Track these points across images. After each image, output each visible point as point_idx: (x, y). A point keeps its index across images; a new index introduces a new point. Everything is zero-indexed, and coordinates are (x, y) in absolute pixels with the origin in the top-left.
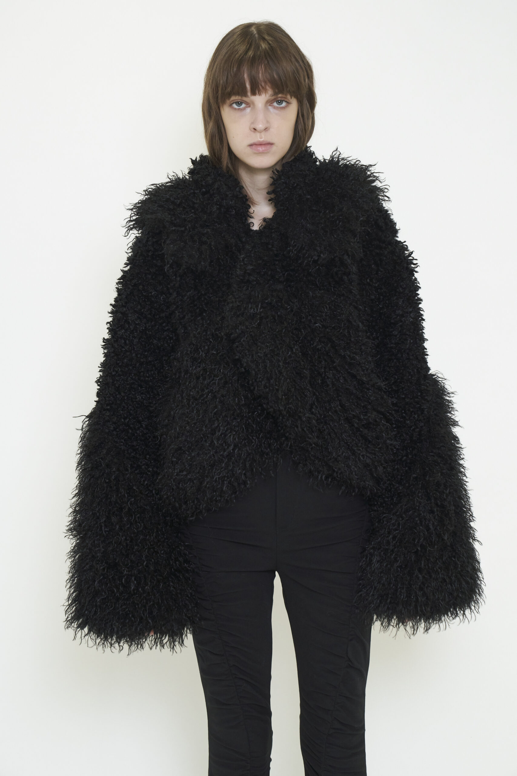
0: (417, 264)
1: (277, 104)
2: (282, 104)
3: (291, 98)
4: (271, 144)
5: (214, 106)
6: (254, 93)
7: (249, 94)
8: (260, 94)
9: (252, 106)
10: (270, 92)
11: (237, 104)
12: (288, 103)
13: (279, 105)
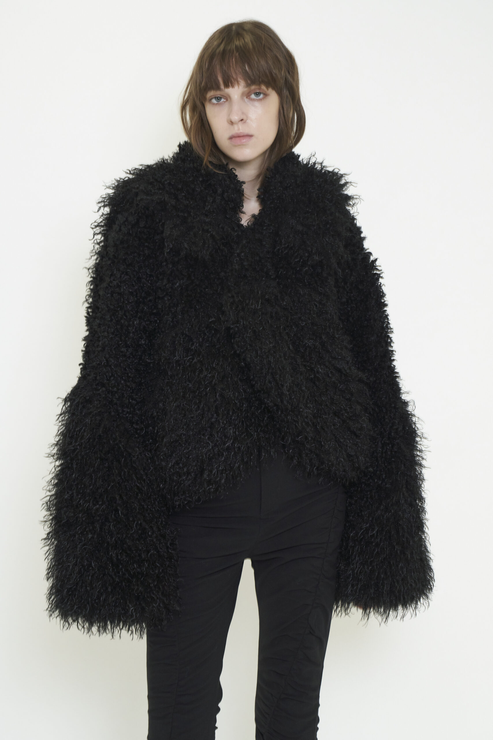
0: (381, 270)
1: (255, 96)
2: (260, 96)
3: (268, 89)
4: (250, 136)
5: (198, 103)
6: (227, 86)
7: (222, 87)
8: (233, 86)
9: (229, 99)
10: (242, 83)
11: (216, 99)
12: (266, 95)
13: (257, 97)
